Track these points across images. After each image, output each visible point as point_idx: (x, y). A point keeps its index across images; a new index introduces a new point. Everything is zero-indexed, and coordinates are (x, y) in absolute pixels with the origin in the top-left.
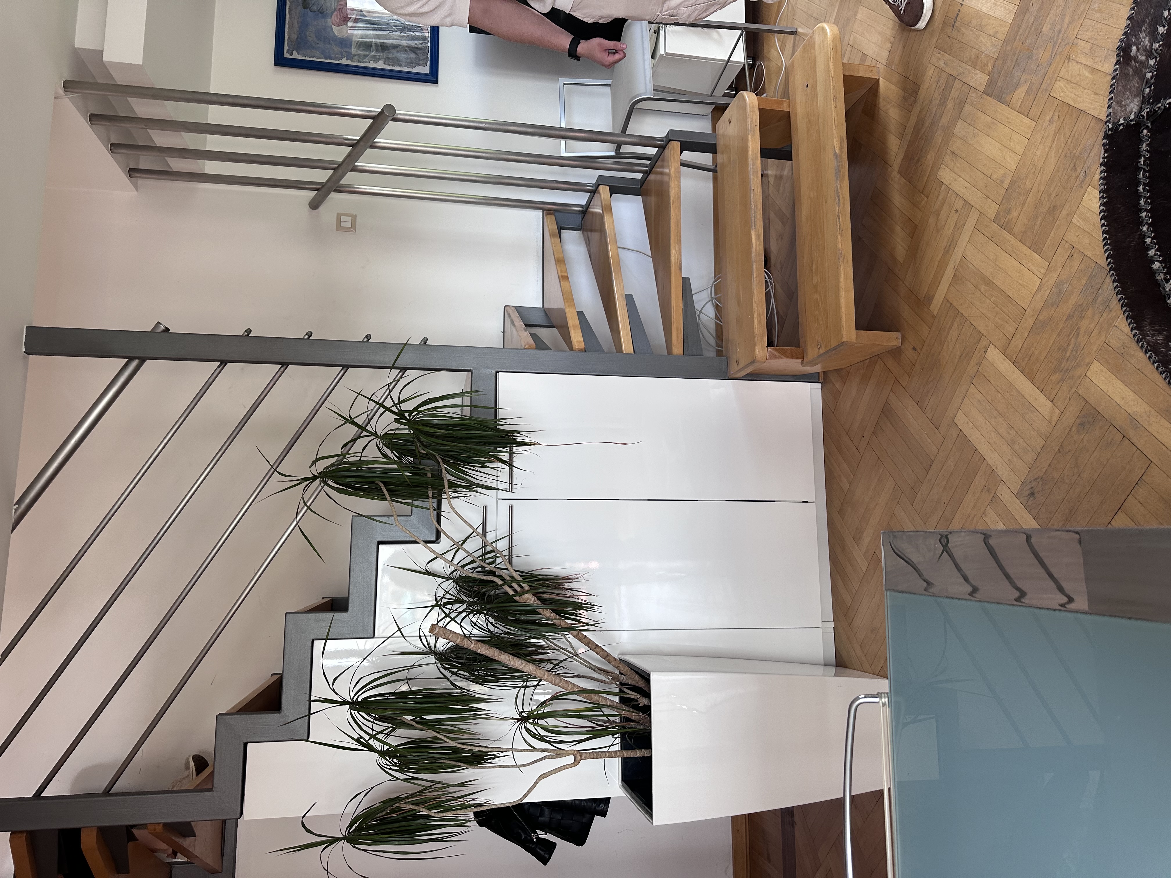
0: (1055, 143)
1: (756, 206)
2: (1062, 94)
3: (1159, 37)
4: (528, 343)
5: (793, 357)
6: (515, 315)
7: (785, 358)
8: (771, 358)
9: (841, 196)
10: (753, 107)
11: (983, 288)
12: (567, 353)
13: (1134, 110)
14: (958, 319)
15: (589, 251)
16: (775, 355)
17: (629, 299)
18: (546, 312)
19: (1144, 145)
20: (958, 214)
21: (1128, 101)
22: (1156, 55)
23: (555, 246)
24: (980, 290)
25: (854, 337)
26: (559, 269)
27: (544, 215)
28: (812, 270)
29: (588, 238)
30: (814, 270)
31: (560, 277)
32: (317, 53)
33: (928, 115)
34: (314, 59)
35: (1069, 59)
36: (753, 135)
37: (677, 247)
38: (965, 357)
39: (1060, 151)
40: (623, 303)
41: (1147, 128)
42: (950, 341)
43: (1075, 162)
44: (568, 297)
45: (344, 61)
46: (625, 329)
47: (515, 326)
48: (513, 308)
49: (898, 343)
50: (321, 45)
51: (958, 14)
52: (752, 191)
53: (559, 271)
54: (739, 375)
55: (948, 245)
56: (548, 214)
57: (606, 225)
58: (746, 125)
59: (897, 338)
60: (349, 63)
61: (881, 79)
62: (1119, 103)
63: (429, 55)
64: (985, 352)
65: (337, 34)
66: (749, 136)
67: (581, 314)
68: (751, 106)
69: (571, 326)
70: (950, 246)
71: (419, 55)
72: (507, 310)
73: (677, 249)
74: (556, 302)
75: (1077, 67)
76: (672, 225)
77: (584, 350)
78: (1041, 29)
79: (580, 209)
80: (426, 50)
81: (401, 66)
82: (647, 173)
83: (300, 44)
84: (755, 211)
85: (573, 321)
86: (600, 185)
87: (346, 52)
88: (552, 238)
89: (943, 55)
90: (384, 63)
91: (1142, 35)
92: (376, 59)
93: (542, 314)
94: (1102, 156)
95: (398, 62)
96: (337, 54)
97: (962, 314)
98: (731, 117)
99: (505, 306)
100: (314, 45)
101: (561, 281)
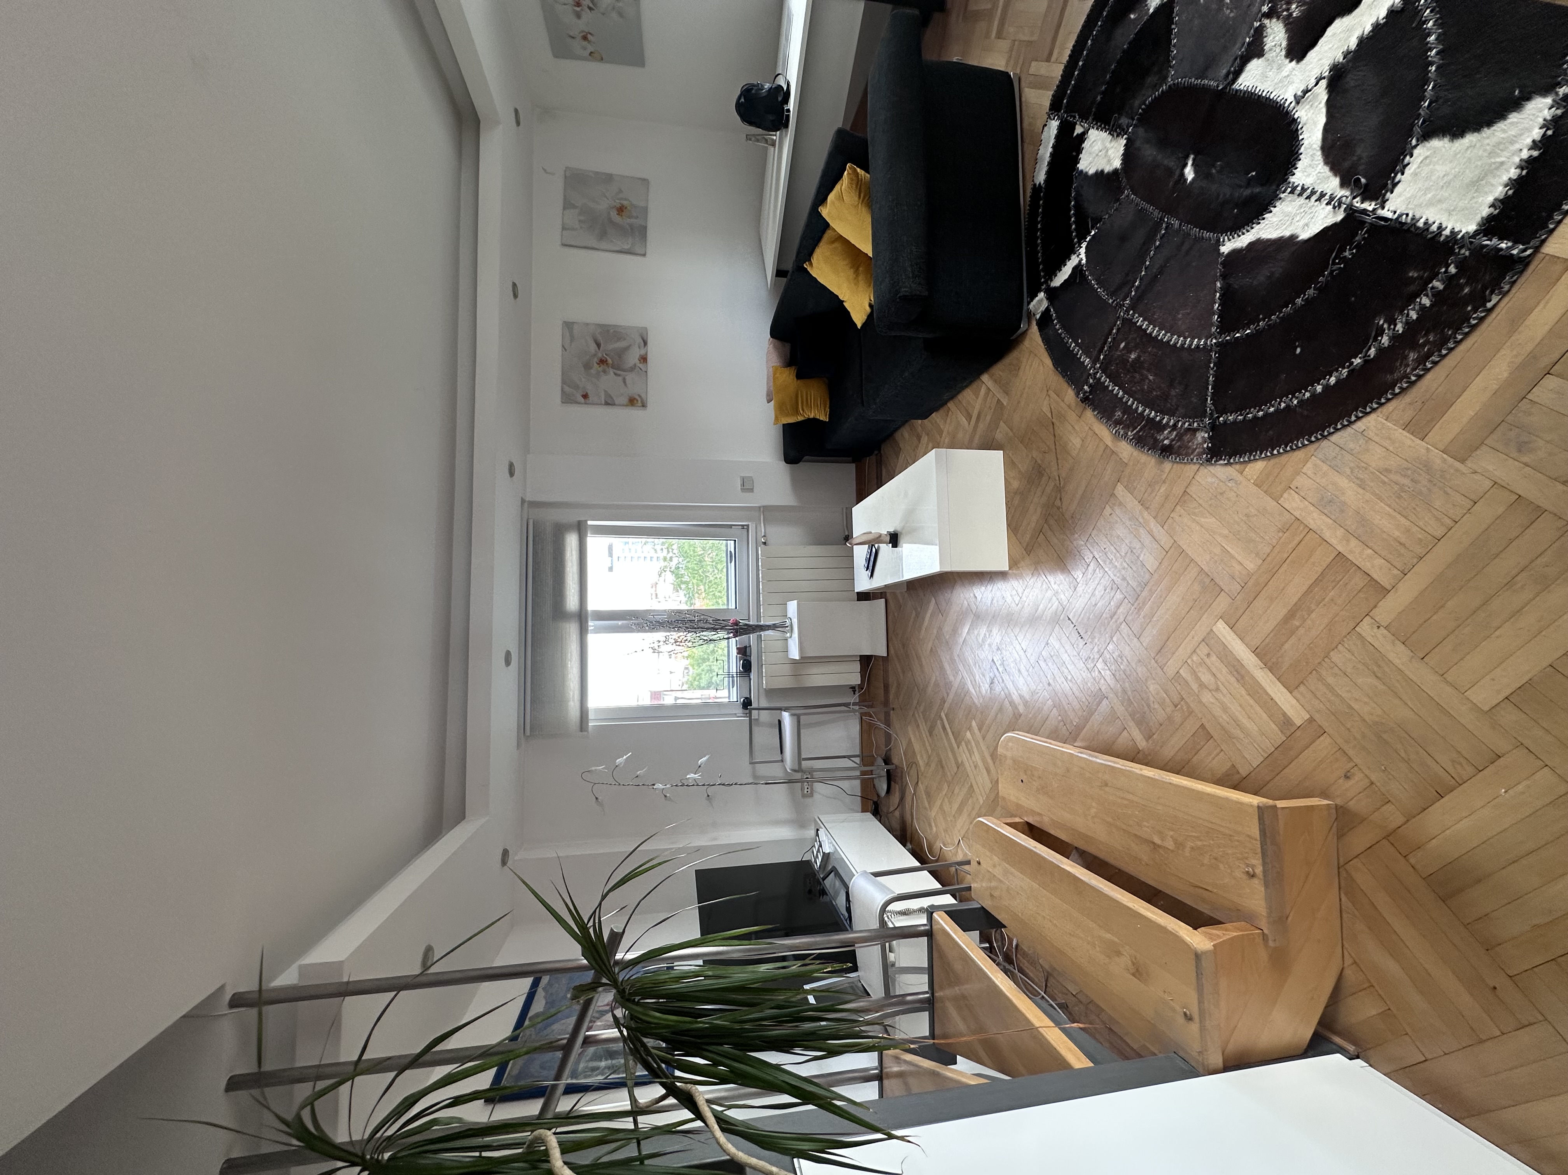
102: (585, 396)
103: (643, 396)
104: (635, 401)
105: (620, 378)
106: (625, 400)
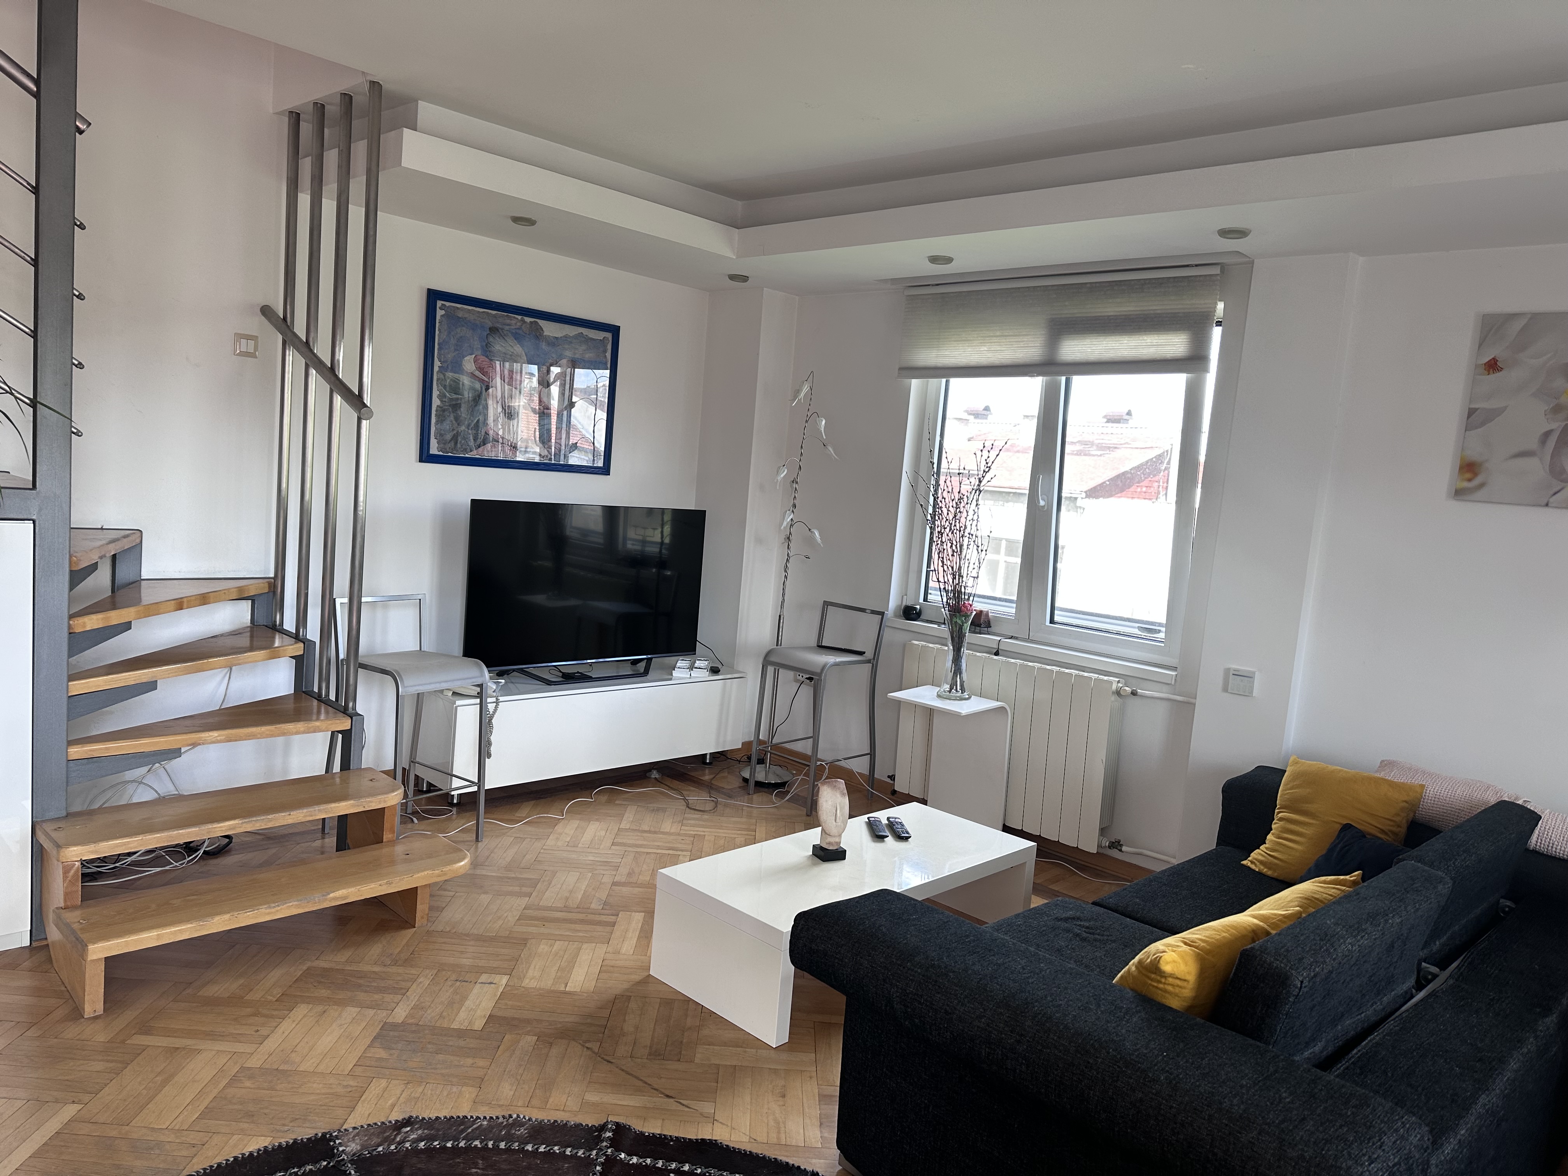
0: (323, 1096)
1: (270, 820)
2: (373, 1088)
3: (415, 1145)
4: (80, 560)
5: (67, 895)
6: (126, 544)
7: (65, 885)
8: (64, 867)
9: (279, 908)
10: (385, 801)
11: (159, 1079)
12: (66, 611)
13: (348, 1149)
14: (119, 1065)
15: (222, 635)
16: (69, 872)
17: (151, 686)
18: (136, 583)
19: (311, 1167)
20: (254, 1033)
21: (358, 1141)
22: (399, 1148)
23: (225, 593)
24: (156, 1076)
25: (95, 957)
26: (193, 598)
27: (268, 580)
28: (189, 896)
29: (240, 634)
30: (188, 898)
31: (180, 600)
32: (444, 336)
33: (369, 980)
34: (437, 332)
35: (408, 1083)
36: (353, 806)
37: (222, 738)
38: (66, 1085)
39: (315, 1103)
40: (144, 678)
41: (329, 1163)
42: (89, 1065)
43: (300, 1119)
44: (154, 609)
45: (437, 364)
46: (106, 682)
47: (107, 544)
48: (138, 541)
49: (88, 1012)
50: (453, 341)
51: (467, 982)
52: (288, 813)
53: (189, 598)
54: (39, 833)
55: (215, 1033)
56: (269, 583)
57: (254, 653)
58: (364, 797)
59: (95, 1011)
60: (436, 369)
61: (415, 929)
62: (357, 1134)
63: (450, 454)
64: (73, 1101)
65: (466, 358)
66: (352, 802)
67: (127, 626)
68: (386, 799)
69: (109, 615)
70: (215, 1035)
71: (449, 444)
72: (134, 533)
73: (219, 738)
74: (148, 596)
75: (398, 1092)
76: (250, 729)
77: (71, 631)
78: (441, 1054)
79: (278, 623)
80: (455, 452)
81: (437, 423)
82: (318, 697)
83: (452, 319)
84: (263, 819)
85: (115, 617)
86: (304, 644)
87: (448, 367)
88: (236, 589)
89: (429, 979)
90: (438, 406)
91: (420, 1132)
92: (441, 397)
93: (132, 577)
94: (304, 1137)
95: (441, 419)
96: (445, 357)
97: (126, 1068)
98: (377, 781)
99: (141, 531)
100: (452, 333)
101: (175, 601)
102: (1493, 366)
103: (1479, 495)
104: (1468, 475)
105: (1533, 444)
106: (1475, 452)
